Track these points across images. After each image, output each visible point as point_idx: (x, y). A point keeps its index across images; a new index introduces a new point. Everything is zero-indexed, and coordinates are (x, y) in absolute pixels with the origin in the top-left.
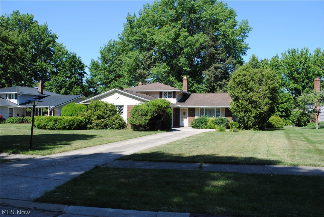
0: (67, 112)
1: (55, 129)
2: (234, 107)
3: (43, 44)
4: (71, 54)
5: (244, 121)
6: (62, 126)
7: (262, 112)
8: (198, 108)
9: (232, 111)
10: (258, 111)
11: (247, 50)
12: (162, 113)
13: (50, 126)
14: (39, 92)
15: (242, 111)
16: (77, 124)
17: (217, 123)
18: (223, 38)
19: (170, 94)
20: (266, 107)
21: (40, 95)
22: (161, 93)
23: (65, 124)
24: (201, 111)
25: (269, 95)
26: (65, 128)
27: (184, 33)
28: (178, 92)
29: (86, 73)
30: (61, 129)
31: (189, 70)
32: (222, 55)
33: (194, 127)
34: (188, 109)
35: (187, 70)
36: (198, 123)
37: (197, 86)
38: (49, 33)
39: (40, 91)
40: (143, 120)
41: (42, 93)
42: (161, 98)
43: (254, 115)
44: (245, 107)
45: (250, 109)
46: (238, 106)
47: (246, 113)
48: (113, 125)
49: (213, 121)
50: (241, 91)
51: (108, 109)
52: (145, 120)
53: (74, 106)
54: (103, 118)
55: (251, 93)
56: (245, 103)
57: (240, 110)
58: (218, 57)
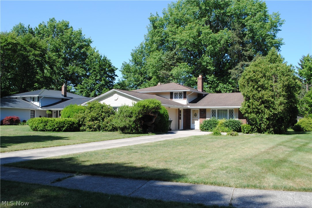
0: (65, 114)
1: (45, 131)
2: (245, 108)
3: (74, 49)
4: (101, 57)
5: (256, 123)
6: (52, 128)
7: (276, 113)
8: (210, 109)
9: (243, 112)
10: (271, 111)
11: (281, 46)
12: (152, 115)
13: (40, 127)
14: (62, 95)
15: (253, 112)
16: (68, 126)
17: (227, 126)
18: (250, 34)
19: (181, 94)
20: (281, 107)
21: (63, 97)
22: (171, 93)
23: (55, 126)
24: (212, 113)
25: (284, 93)
26: (54, 130)
27: (206, 30)
28: (189, 92)
29: (116, 76)
30: (50, 131)
31: (213, 69)
32: (250, 51)
33: (203, 130)
34: (199, 110)
35: (212, 69)
36: (207, 125)
37: (223, 86)
38: (83, 37)
39: (64, 94)
40: (128, 122)
41: (65, 96)
42: (171, 99)
43: (266, 116)
44: (257, 108)
45: (262, 110)
46: (249, 106)
47: (258, 115)
48: (106, 127)
49: (223, 123)
50: (251, 90)
51: (104, 110)
52: (130, 121)
53: (72, 108)
54: (96, 119)
55: (263, 92)
56: (256, 103)
57: (252, 111)
58: (245, 54)
